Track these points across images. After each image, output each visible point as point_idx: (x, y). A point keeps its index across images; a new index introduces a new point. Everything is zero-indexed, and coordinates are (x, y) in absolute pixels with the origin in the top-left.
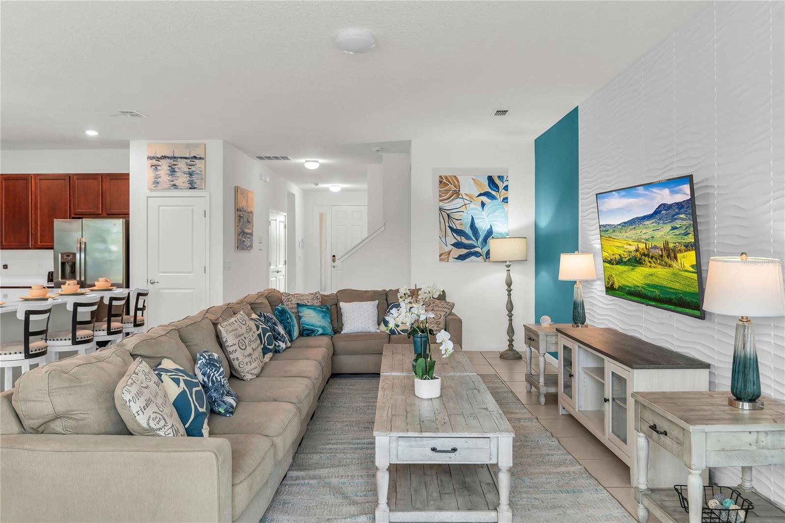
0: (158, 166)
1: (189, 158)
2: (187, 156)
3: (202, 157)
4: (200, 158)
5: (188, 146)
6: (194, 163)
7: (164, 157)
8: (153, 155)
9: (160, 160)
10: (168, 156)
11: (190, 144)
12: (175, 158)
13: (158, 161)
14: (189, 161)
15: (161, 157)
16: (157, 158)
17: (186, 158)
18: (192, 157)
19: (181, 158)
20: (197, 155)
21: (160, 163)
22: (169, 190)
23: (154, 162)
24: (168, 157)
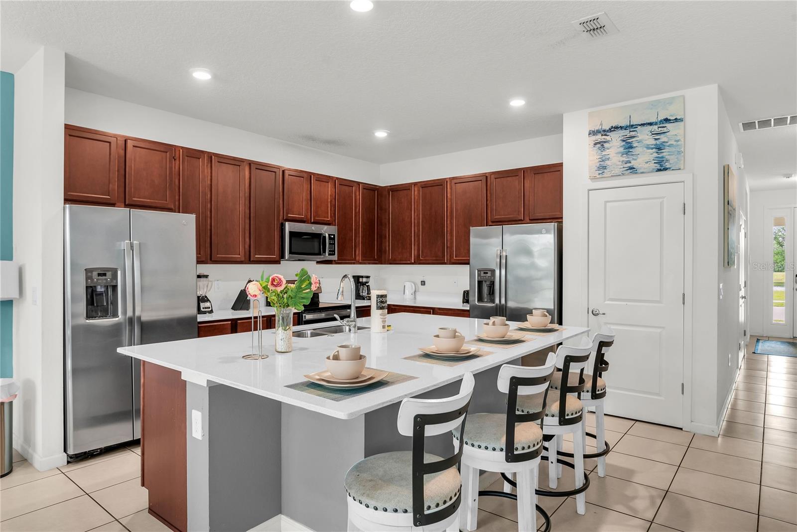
0: (605, 142)
1: (656, 124)
2: (653, 120)
3: (678, 118)
4: (676, 120)
5: (654, 105)
6: (665, 130)
7: (616, 128)
8: (598, 127)
9: (608, 134)
10: (620, 125)
11: (659, 101)
12: (632, 126)
13: (606, 135)
14: (655, 127)
15: (610, 129)
16: (604, 131)
17: (651, 124)
18: (661, 121)
19: (643, 125)
20: (672, 116)
21: (608, 138)
22: (624, 176)
23: (599, 137)
24: (621, 128)
